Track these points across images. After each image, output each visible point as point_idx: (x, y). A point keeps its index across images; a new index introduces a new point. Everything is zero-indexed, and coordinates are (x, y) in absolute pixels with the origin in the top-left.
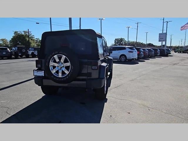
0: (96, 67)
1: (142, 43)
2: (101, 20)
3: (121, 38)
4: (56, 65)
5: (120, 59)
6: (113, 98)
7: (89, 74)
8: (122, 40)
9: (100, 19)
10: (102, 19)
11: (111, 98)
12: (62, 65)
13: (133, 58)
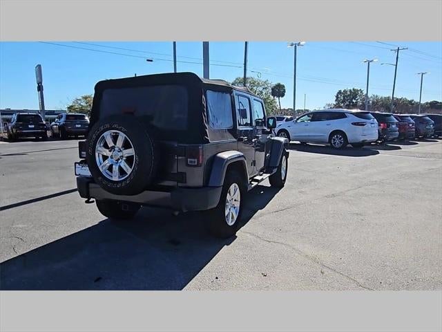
0: (196, 160)
1: (411, 102)
2: (295, 46)
3: (354, 90)
4: (107, 152)
5: (330, 142)
6: (251, 237)
7: (182, 177)
8: (354, 93)
9: (292, 45)
10: (299, 44)
11: (248, 235)
12: (120, 154)
13: (363, 141)
